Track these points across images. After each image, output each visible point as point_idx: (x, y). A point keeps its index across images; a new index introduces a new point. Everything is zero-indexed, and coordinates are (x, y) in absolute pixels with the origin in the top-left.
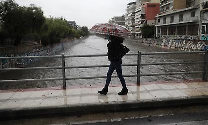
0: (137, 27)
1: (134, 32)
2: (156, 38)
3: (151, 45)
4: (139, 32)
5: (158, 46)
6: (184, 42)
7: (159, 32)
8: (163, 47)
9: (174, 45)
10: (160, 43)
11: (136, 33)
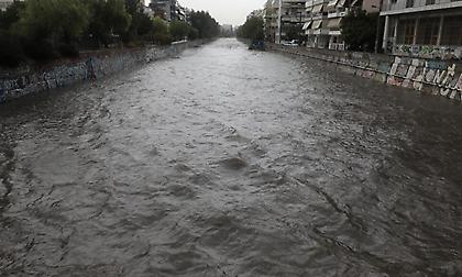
0: (334, 15)
1: (324, 32)
2: (381, 51)
3: (359, 73)
4: (339, 33)
5: (377, 77)
6: (451, 70)
7: (391, 33)
8: (391, 80)
9: (420, 78)
10: (384, 67)
11: (331, 33)
